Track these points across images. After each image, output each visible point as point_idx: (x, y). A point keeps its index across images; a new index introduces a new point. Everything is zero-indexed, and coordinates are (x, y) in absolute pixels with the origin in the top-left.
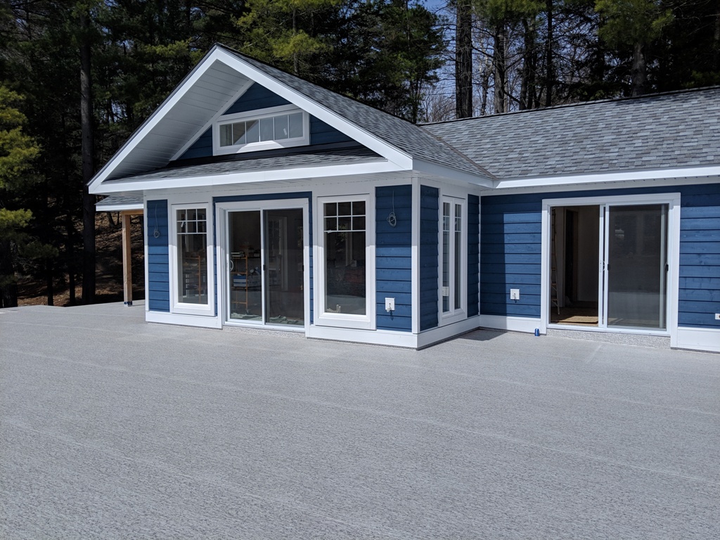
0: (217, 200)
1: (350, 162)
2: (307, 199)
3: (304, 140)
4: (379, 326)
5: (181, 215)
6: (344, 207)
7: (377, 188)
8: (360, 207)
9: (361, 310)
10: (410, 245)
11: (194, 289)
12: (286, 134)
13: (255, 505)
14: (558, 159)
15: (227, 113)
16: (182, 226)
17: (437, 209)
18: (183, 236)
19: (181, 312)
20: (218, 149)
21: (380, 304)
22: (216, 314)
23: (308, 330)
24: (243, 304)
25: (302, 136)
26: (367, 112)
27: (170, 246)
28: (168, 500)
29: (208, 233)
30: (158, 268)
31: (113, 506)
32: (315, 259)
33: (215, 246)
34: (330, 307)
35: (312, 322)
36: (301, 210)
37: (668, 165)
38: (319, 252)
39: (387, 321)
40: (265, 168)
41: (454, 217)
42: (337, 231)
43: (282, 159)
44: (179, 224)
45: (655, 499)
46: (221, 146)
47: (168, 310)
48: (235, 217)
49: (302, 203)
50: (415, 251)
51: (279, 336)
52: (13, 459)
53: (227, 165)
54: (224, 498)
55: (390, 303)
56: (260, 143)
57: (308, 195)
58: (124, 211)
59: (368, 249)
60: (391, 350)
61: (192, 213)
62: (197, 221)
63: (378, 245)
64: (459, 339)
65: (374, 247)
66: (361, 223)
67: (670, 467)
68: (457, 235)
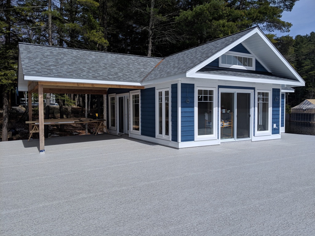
0: (220, 87)
2: (254, 90)
3: (253, 68)
4: (273, 133)
5: (200, 92)
8: (267, 94)
16: (200, 98)
20: (221, 65)
21: (273, 126)
22: (218, 138)
27: (195, 108)
35: (254, 135)
47: (193, 140)
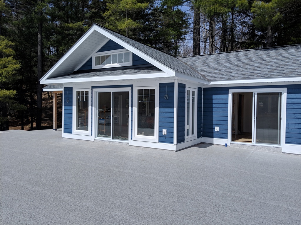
0: (93, 87)
1: (149, 73)
2: (131, 88)
3: (130, 63)
4: (160, 141)
5: (78, 93)
6: (146, 91)
7: (160, 84)
8: (153, 91)
9: (152, 134)
10: (173, 108)
11: (83, 124)
12: (122, 61)
13: (107, 215)
14: (236, 73)
15: (98, 52)
16: (78, 98)
17: (185, 93)
18: (79, 102)
19: (77, 134)
20: (94, 67)
21: (160, 132)
22: (92, 135)
23: (130, 142)
24: (103, 131)
25: (129, 62)
26: (156, 52)
27: (73, 106)
28: (70, 213)
29: (89, 101)
30: (68, 115)
31: (47, 215)
32: (134, 112)
33: (92, 106)
34: (139, 133)
35: (132, 139)
36: (128, 92)
37: (282, 76)
38: (135, 110)
39: (163, 139)
40: (113, 74)
41: (192, 96)
42: (143, 101)
43: (121, 71)
44: (77, 97)
45: (276, 216)
46: (95, 65)
47: (72, 133)
48: (100, 95)
49: (128, 89)
50: (175, 110)
51: (118, 144)
52: (5, 194)
53: (98, 73)
54: (94, 212)
55: (165, 132)
56: (112, 64)
57: (131, 86)
58: (54, 92)
59: (155, 109)
60: (165, 151)
61: (83, 93)
62: (85, 96)
63: (160, 107)
64: (193, 147)
65: (158, 108)
66: (153, 98)
67: (282, 203)
68: (193, 104)
